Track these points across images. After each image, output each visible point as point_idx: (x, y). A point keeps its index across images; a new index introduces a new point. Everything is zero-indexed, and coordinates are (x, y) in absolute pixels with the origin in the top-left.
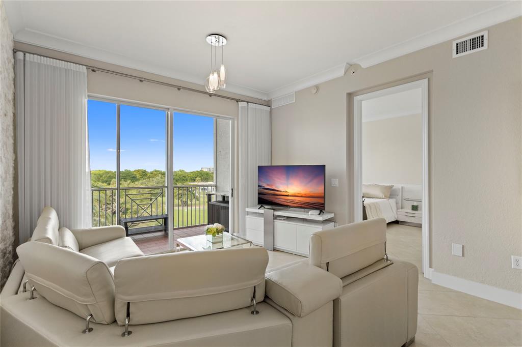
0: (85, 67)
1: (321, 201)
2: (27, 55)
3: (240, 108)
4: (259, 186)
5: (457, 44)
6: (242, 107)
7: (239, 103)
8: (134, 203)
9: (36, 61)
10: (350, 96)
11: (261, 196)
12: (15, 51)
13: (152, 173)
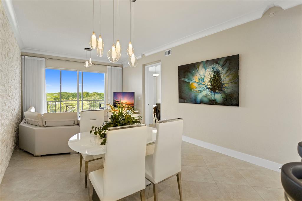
0: (44, 59)
1: (133, 106)
2: (25, 56)
3: (108, 69)
4: (114, 100)
5: (166, 52)
6: (109, 68)
7: (108, 67)
8: (67, 108)
9: (28, 58)
10: (144, 66)
11: (115, 104)
12: (21, 55)
13: (92, 94)
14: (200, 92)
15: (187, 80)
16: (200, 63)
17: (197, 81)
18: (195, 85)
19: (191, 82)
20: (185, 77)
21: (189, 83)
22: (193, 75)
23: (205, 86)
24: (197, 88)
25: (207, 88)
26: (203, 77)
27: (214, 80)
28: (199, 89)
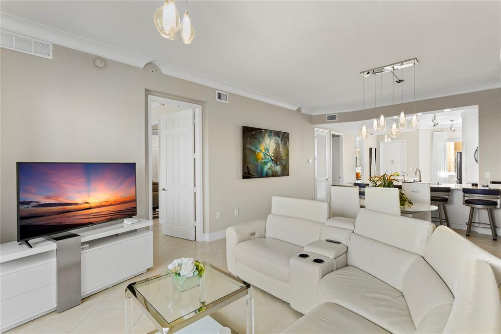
4: (19, 203)
14: (266, 163)
15: (253, 148)
16: (266, 130)
17: (263, 151)
18: (262, 155)
19: (258, 151)
20: (251, 144)
21: (255, 152)
22: (260, 143)
23: (269, 157)
24: (263, 159)
25: (272, 159)
26: (268, 147)
27: (276, 152)
28: (265, 161)
